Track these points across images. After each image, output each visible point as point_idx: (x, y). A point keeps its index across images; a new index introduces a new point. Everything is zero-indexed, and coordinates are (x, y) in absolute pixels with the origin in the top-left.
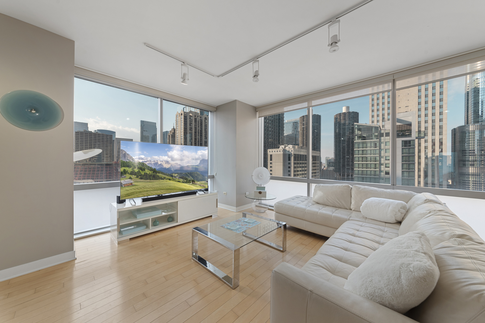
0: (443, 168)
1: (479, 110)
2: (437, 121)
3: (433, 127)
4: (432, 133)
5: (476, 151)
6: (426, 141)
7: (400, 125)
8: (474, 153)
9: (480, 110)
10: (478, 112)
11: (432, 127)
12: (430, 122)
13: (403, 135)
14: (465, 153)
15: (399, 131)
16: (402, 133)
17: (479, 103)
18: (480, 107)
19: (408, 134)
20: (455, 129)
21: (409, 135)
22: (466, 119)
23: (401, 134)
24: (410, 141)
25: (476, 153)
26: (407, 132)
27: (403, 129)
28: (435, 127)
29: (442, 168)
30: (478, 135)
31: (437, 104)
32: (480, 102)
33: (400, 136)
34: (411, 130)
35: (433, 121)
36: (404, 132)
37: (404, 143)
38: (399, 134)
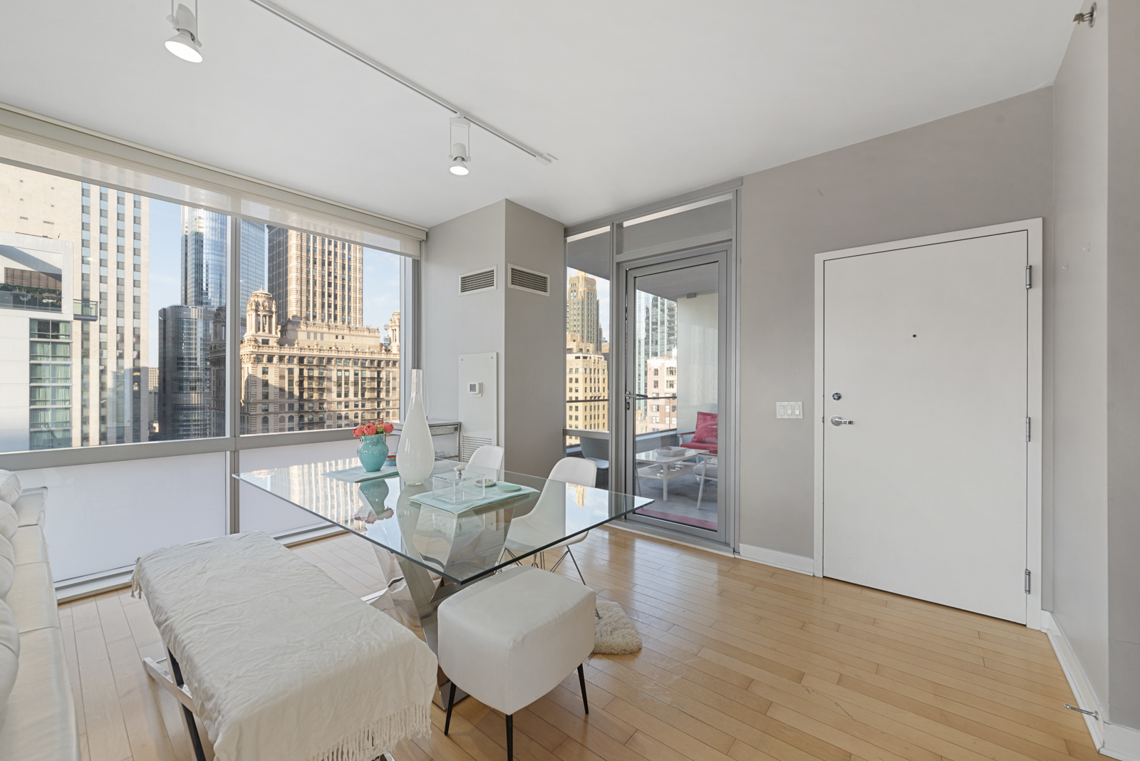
0: (142, 396)
1: (202, 280)
2: (128, 283)
3: (120, 297)
4: (118, 311)
5: (199, 359)
6: (102, 329)
7: (22, 271)
8: (196, 364)
9: (204, 280)
10: (202, 284)
11: (118, 295)
12: (112, 281)
13: (34, 304)
14: (183, 364)
15: (19, 289)
16: (32, 297)
17: (202, 266)
18: (204, 275)
19: (50, 301)
20: (164, 309)
21: (53, 305)
22: (184, 292)
23: (25, 299)
24: (56, 325)
25: (199, 364)
26: (46, 294)
27: (35, 286)
28: (123, 298)
29: (140, 398)
30: (202, 331)
31: (129, 242)
32: (204, 266)
33: (22, 303)
34: (60, 294)
35: (120, 282)
36: (37, 295)
37: (36, 328)
38: (21, 298)
